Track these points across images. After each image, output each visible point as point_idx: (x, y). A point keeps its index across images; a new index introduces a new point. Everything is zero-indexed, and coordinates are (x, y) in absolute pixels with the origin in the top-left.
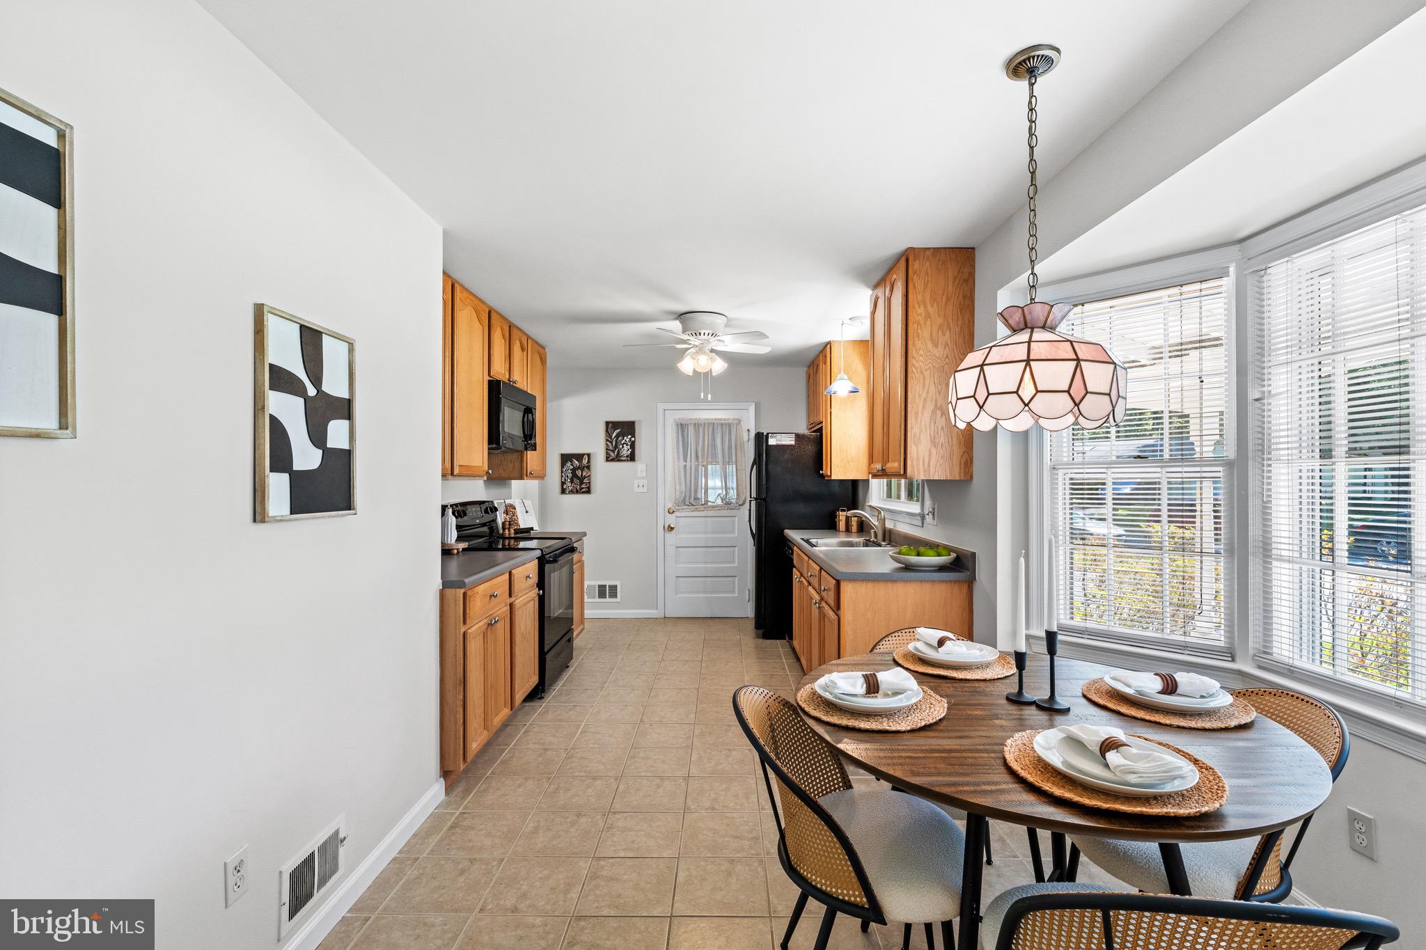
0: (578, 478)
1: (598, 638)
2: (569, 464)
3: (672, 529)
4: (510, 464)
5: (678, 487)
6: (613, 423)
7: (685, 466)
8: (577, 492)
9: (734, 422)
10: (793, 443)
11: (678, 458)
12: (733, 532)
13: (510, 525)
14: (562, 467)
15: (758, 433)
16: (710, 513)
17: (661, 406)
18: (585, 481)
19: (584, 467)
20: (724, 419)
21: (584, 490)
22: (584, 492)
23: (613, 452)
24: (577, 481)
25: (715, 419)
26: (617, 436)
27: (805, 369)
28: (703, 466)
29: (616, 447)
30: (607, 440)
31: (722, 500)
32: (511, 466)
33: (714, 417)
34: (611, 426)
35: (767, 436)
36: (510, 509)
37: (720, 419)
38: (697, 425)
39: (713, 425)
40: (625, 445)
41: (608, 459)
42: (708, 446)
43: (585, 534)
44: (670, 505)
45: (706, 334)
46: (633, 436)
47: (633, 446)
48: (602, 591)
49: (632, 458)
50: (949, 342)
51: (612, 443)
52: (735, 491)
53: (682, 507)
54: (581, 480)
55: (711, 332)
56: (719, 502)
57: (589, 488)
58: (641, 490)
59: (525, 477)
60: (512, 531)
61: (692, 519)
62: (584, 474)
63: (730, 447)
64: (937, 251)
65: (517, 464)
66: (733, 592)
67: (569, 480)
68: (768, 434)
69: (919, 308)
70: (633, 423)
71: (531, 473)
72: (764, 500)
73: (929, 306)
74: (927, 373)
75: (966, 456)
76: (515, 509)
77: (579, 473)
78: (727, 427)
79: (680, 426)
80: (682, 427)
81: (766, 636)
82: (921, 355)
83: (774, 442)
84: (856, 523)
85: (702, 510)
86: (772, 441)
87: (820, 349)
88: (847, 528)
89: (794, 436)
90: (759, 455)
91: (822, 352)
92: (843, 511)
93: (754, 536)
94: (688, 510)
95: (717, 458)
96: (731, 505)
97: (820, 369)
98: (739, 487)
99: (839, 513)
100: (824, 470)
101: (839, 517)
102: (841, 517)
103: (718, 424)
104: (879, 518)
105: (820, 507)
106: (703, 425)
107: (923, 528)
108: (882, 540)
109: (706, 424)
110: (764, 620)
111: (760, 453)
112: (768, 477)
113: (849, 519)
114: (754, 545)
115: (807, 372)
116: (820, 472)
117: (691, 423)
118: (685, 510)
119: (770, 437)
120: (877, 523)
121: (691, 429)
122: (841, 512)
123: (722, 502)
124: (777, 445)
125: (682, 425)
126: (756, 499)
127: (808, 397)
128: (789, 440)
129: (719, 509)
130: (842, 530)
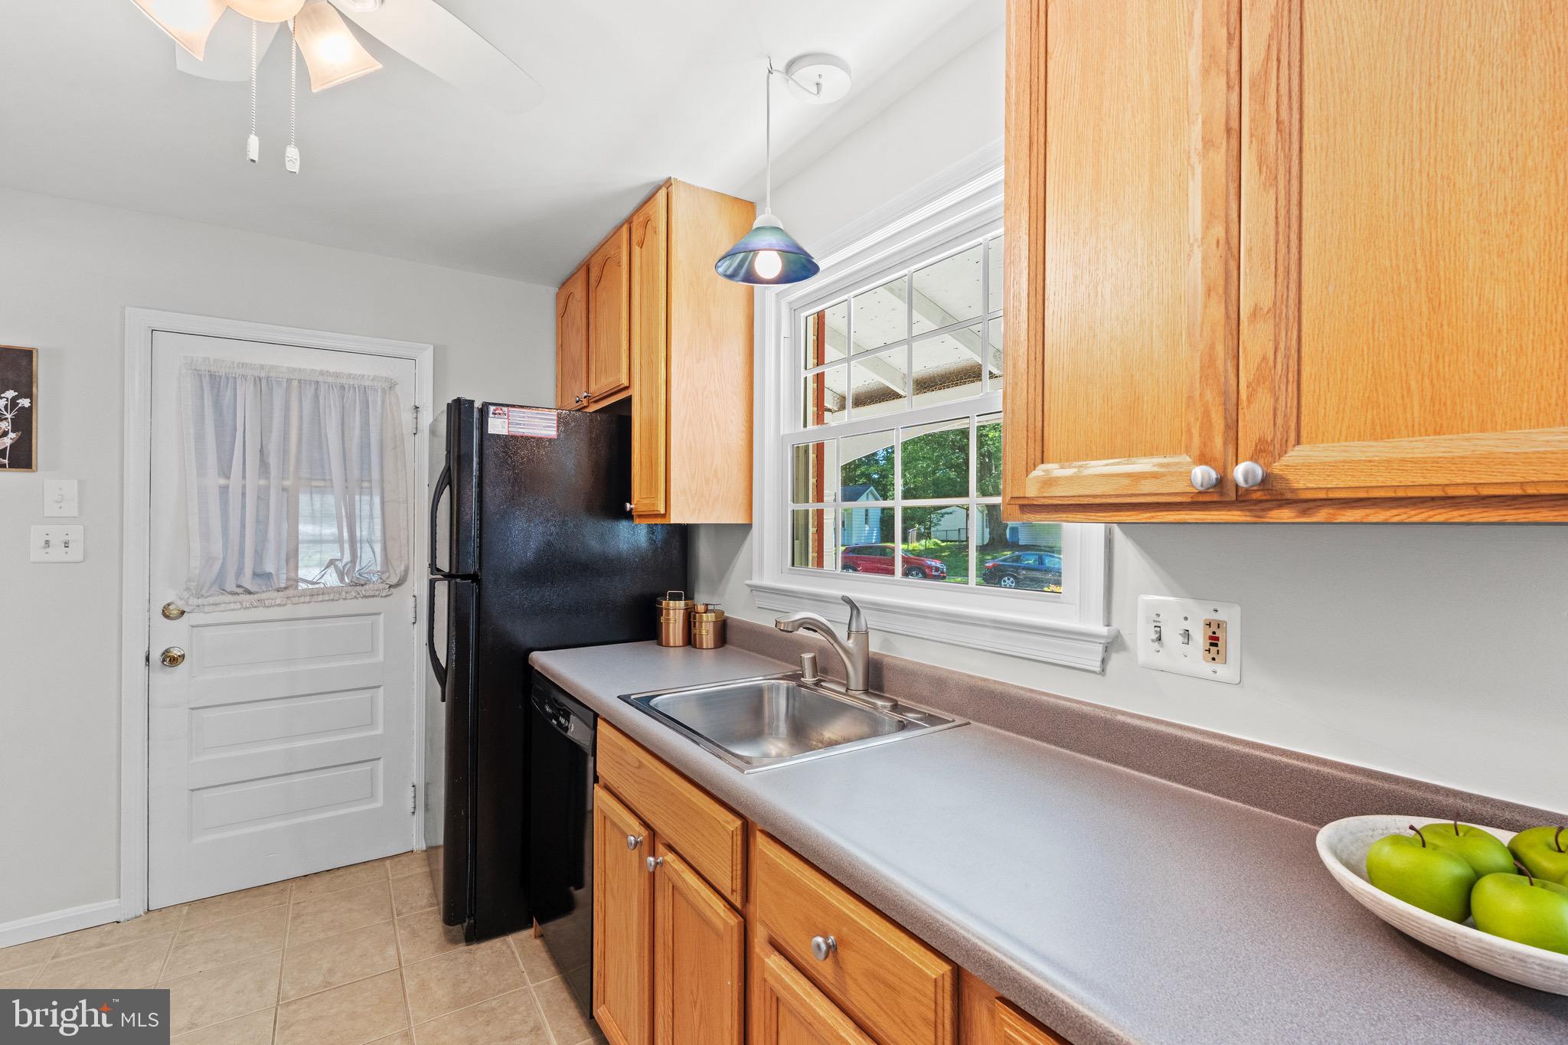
3: (176, 660)
5: (196, 547)
7: (224, 490)
9: (380, 386)
10: (552, 433)
11: (202, 469)
12: (371, 652)
15: (458, 402)
16: (304, 610)
17: (139, 318)
20: (349, 376)
25: (322, 373)
27: (553, 290)
28: (283, 489)
31: (341, 575)
33: (318, 368)
35: (483, 410)
37: (337, 375)
38: (263, 383)
39: (313, 387)
42: (300, 440)
44: (168, 595)
46: (27, 395)
47: (23, 422)
49: (18, 458)
52: (378, 548)
53: (211, 600)
56: (331, 579)
58: (57, 553)
61: (243, 630)
63: (365, 446)
66: (371, 799)
68: (486, 405)
72: (474, 578)
78: (358, 395)
79: (206, 382)
80: (214, 384)
81: (476, 934)
83: (503, 427)
84: (712, 624)
85: (279, 605)
86: (497, 426)
87: (625, 213)
88: (690, 639)
89: (555, 418)
90: (459, 464)
91: (629, 221)
92: (676, 597)
93: (441, 673)
94: (232, 606)
95: (327, 477)
96: (367, 587)
97: (619, 264)
98: (390, 544)
99: (668, 604)
100: (638, 501)
101: (668, 614)
102: (674, 612)
103: (330, 386)
104: (854, 628)
105: (621, 590)
106: (284, 385)
107: (1099, 676)
108: (861, 688)
109: (295, 383)
110: (471, 895)
111: (459, 457)
112: (484, 520)
113: (695, 618)
114: (443, 700)
115: (558, 295)
116: (625, 507)
117: (244, 377)
118: (222, 608)
119: (491, 415)
120: (850, 644)
121: (246, 393)
122: (671, 602)
123: (342, 580)
124: (512, 436)
125: (213, 377)
126: (448, 576)
127: (562, 347)
128: (543, 426)
129: (333, 600)
130: (675, 642)
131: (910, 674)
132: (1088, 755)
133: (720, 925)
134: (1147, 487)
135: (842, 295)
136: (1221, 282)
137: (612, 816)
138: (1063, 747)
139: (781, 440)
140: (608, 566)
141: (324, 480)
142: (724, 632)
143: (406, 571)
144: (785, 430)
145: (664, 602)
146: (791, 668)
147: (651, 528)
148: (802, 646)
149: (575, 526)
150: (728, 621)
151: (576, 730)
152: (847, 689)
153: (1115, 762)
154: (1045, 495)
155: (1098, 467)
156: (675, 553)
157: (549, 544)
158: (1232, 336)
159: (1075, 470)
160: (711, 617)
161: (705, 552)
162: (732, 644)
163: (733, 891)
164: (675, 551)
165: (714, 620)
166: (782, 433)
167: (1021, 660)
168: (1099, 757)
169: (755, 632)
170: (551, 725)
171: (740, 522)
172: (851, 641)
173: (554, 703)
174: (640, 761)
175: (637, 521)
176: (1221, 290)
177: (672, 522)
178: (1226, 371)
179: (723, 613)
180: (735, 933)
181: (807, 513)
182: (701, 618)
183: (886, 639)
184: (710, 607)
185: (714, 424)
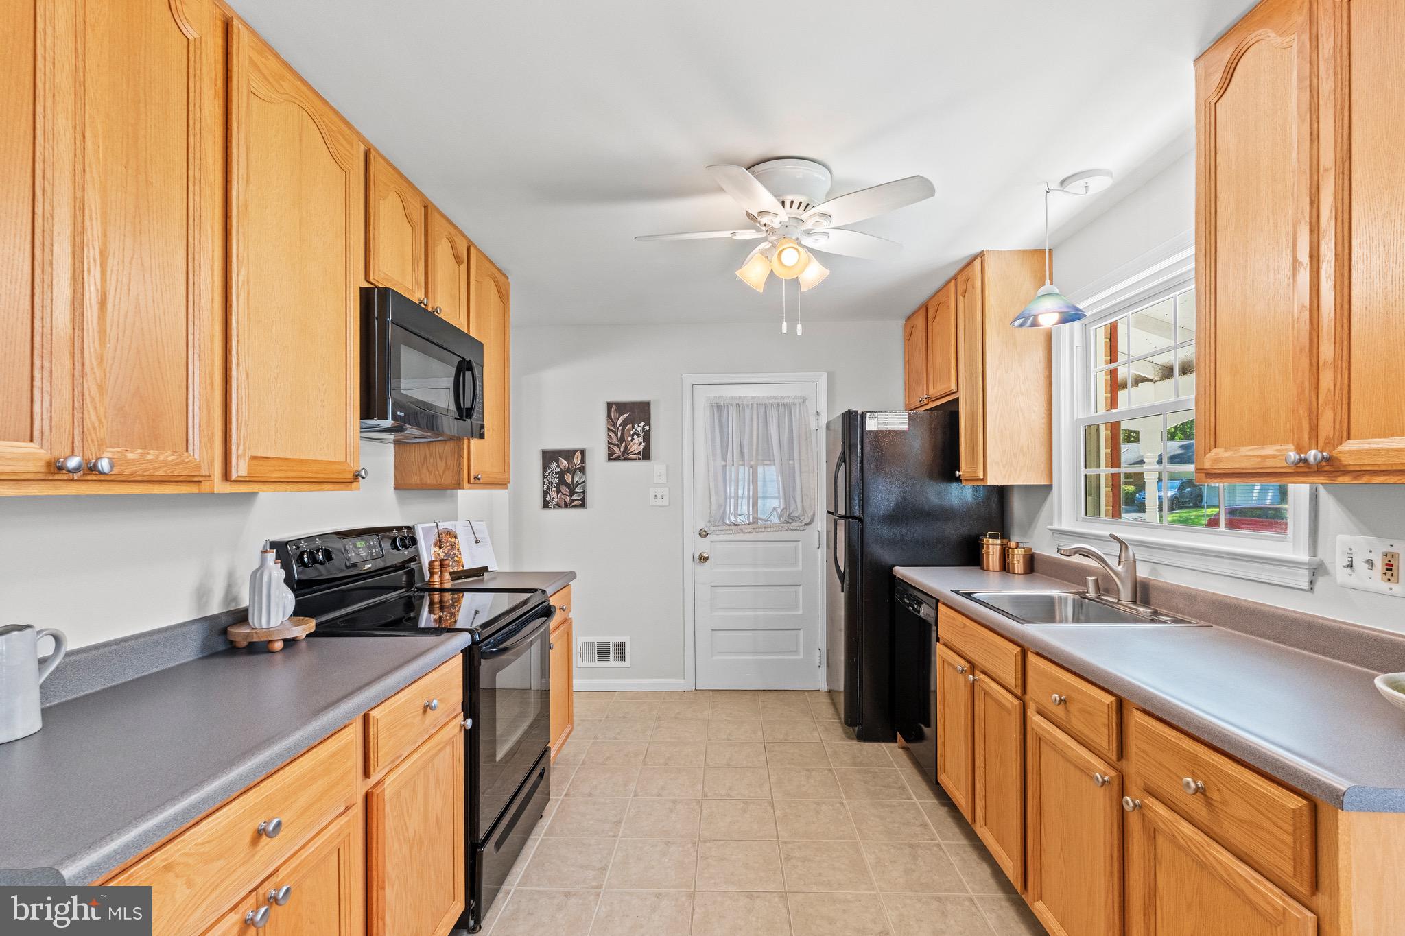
0: (567, 485)
1: (596, 738)
2: (554, 465)
3: (706, 559)
4: (439, 462)
5: (713, 499)
6: (617, 404)
8: (566, 506)
9: (797, 401)
10: (905, 427)
11: (714, 455)
12: (795, 564)
13: (442, 566)
14: (544, 469)
15: (849, 412)
16: (761, 536)
17: (688, 379)
18: (576, 490)
19: (576, 470)
20: (781, 397)
21: (576, 503)
22: (575, 506)
23: (618, 446)
24: (564, 489)
25: (768, 398)
26: (624, 424)
27: (901, 322)
28: (751, 467)
29: (622, 439)
30: (609, 429)
31: (780, 516)
32: (441, 465)
33: (766, 395)
34: (614, 409)
35: (863, 416)
36: (445, 539)
37: (775, 398)
38: (741, 406)
39: (764, 406)
40: (635, 437)
41: (611, 457)
42: (758, 436)
43: (573, 575)
44: (701, 524)
45: (796, 205)
46: (648, 423)
47: (647, 438)
48: (603, 652)
49: (645, 455)
51: (616, 433)
52: (799, 503)
53: (719, 528)
54: (572, 488)
55: (805, 200)
56: (775, 519)
57: (583, 500)
58: (659, 502)
59: (466, 484)
60: (447, 576)
61: (733, 545)
62: (576, 479)
63: (790, 439)
65: (452, 462)
66: (797, 652)
67: (554, 489)
68: (864, 412)
70: (647, 404)
71: (476, 478)
72: (859, 519)
76: (456, 537)
77: (568, 478)
78: (786, 408)
79: (715, 408)
80: (719, 409)
81: (863, 737)
83: (875, 426)
84: (1022, 556)
85: (750, 533)
86: (871, 425)
87: (952, 273)
88: (1005, 567)
89: (907, 417)
90: (850, 450)
91: (955, 278)
92: (995, 537)
93: (841, 576)
94: (728, 532)
95: (772, 459)
96: (793, 524)
97: (948, 307)
98: (805, 498)
99: (988, 541)
100: (964, 470)
101: (988, 548)
102: (992, 547)
103: (772, 405)
104: (1123, 557)
105: (954, 531)
106: (750, 407)
107: (1309, 594)
108: (1129, 600)
109: (755, 405)
110: (859, 712)
111: (850, 446)
112: (864, 483)
113: (1008, 551)
114: (843, 591)
115: (905, 326)
116: (955, 474)
117: (732, 405)
118: (724, 532)
119: (867, 419)
120: (1120, 569)
121: (733, 412)
122: (991, 540)
123: (780, 520)
124: (880, 431)
125: (718, 406)
126: (845, 517)
127: (908, 362)
128: (899, 422)
129: (775, 531)
130: (993, 568)
131: (1170, 592)
132: (1297, 647)
133: (1009, 706)
134: (1269, 463)
135: (1124, 313)
136: (1308, 344)
137: (948, 659)
138: (1279, 642)
139: (1076, 423)
140: (945, 514)
141: (770, 460)
142: (1032, 564)
143: (814, 515)
144: (1080, 414)
145: (985, 539)
146: (1081, 589)
147: (975, 488)
148: (1087, 571)
149: (921, 487)
150: (1035, 556)
151: (924, 611)
152: (1119, 600)
153: (1316, 653)
154: (1215, 467)
155: (1246, 451)
156: (994, 506)
157: (904, 498)
158: (1314, 375)
159: (1232, 453)
160: (1021, 551)
161: (1017, 506)
162: (1038, 572)
163: (1016, 686)
164: (994, 505)
165: (1023, 553)
166: (1076, 418)
167: (1256, 583)
168: (1305, 649)
169: (1055, 563)
170: (908, 611)
171: (1043, 483)
172: (1121, 567)
173: (910, 597)
174: (964, 624)
175: (964, 483)
176: (1307, 349)
177: (988, 484)
178: (1310, 396)
179: (1031, 549)
180: (1018, 709)
181: (1098, 476)
182: (1013, 551)
183: (1154, 569)
184: (1020, 545)
185: (1020, 414)
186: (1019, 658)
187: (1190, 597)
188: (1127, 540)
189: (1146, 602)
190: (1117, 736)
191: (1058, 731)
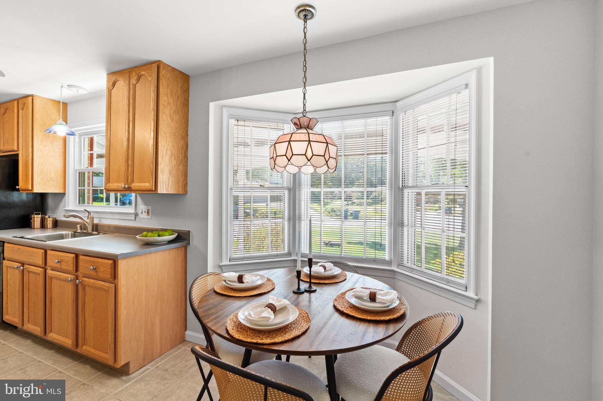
50: (178, 120)
64: (174, 69)
69: (165, 97)
73: (169, 98)
74: (168, 135)
75: (185, 182)
82: (165, 124)
84: (51, 222)
88: (43, 226)
91: (18, 100)
92: (38, 214)
97: (14, 112)
99: (35, 216)
100: (21, 186)
101: (34, 219)
102: (37, 219)
104: (89, 217)
107: (135, 221)
108: (91, 230)
113: (45, 220)
116: (16, 187)
120: (88, 221)
130: (37, 227)
131: (103, 226)
133: (39, 272)
135: (95, 135)
137: (9, 265)
139: (76, 171)
142: (56, 224)
144: (77, 167)
145: (33, 216)
146: (76, 230)
147: (27, 194)
148: (78, 223)
150: (58, 221)
152: (88, 231)
154: (109, 188)
160: (51, 219)
161: (50, 201)
162: (58, 227)
163: (42, 264)
166: (76, 168)
169: (64, 222)
171: (61, 192)
174: (19, 248)
175: (21, 192)
177: (34, 192)
178: (127, 172)
179: (56, 218)
180: (43, 272)
181: (84, 190)
182: (47, 219)
183: (100, 220)
184: (50, 217)
185: (51, 165)
186: (44, 254)
187: (109, 226)
188: (91, 211)
189: (97, 231)
190: (76, 265)
191: (58, 272)
